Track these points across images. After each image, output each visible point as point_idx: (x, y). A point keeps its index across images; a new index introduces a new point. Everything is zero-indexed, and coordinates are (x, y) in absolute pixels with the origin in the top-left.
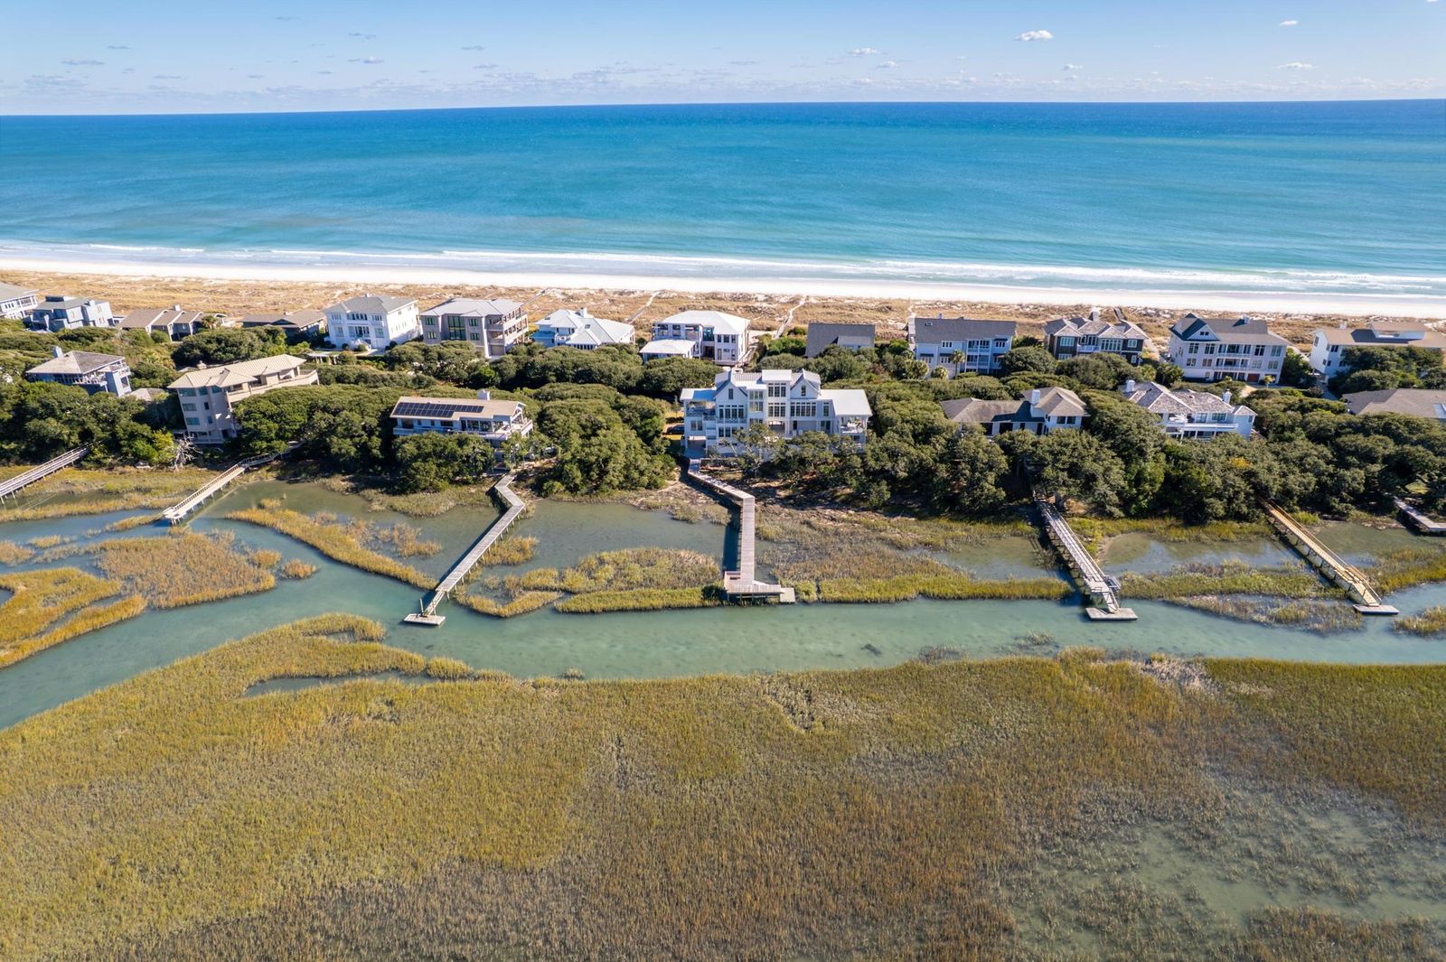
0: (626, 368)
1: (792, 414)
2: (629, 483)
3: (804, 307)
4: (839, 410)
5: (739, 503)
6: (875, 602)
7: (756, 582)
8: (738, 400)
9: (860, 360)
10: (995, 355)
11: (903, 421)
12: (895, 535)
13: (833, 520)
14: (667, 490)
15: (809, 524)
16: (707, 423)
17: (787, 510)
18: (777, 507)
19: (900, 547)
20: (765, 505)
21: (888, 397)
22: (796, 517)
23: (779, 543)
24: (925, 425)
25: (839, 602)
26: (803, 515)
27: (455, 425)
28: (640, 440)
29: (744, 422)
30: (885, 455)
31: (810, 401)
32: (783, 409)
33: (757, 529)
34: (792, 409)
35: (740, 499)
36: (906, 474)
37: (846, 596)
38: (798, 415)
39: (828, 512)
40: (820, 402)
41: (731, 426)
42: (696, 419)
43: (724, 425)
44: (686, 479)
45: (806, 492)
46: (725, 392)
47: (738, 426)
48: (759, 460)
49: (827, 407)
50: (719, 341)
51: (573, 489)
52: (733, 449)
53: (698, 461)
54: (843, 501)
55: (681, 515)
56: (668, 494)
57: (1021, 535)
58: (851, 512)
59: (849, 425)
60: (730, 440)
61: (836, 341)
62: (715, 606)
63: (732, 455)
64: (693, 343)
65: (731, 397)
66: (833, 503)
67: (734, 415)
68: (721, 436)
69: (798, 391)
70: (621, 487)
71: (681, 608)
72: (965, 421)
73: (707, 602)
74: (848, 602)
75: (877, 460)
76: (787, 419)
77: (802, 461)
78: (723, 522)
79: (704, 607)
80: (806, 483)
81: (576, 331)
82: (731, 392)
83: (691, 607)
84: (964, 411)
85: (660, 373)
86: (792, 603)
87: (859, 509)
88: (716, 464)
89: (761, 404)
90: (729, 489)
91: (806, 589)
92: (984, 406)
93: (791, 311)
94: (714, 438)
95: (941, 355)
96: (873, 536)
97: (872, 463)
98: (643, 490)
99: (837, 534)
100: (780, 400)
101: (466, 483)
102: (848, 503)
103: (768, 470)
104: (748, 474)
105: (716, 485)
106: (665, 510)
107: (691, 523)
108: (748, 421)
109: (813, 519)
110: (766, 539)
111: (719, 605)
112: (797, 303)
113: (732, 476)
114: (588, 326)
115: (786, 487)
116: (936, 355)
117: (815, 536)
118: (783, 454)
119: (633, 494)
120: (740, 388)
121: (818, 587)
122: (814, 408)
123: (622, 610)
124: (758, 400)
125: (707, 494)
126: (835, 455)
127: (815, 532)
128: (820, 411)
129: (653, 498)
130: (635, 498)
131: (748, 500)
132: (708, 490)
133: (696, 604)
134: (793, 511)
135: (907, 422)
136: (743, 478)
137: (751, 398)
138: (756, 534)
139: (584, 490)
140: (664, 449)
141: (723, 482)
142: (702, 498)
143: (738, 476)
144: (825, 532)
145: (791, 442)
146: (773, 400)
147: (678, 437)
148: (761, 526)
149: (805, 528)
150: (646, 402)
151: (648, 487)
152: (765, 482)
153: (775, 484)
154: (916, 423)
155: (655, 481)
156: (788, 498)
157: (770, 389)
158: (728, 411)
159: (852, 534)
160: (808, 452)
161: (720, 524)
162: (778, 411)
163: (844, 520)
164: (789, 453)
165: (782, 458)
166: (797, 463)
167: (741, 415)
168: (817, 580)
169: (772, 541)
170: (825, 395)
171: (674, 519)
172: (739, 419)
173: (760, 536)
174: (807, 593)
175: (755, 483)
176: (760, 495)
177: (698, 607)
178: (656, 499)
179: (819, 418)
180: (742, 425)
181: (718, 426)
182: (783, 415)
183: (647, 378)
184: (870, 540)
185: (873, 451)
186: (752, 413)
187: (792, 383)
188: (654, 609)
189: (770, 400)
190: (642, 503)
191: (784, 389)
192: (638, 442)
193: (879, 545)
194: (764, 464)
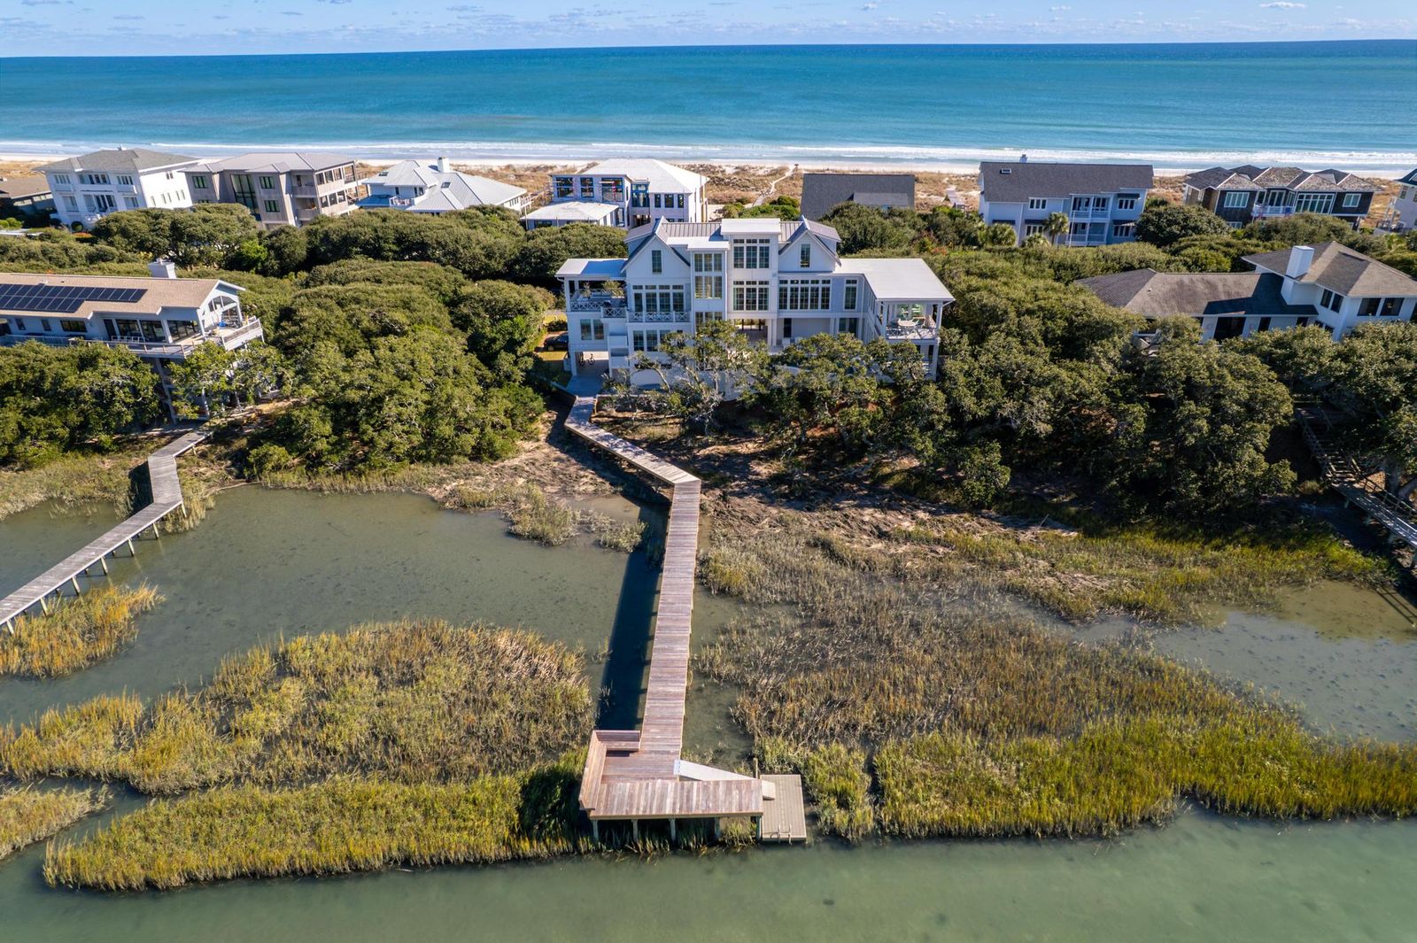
0: (488, 240)
1: (782, 306)
2: (434, 450)
3: (791, 178)
4: (882, 291)
5: (665, 493)
6: (1057, 834)
7: (686, 768)
8: (673, 274)
9: (896, 225)
10: (1117, 222)
11: (1019, 314)
12: (1039, 578)
13: (882, 535)
14: (516, 462)
15: (826, 546)
16: (611, 324)
17: (774, 511)
18: (751, 504)
19: (1063, 613)
20: (724, 498)
21: (968, 273)
22: (794, 528)
23: (755, 603)
24: (1071, 322)
25: (944, 835)
26: (810, 522)
27: (91, 330)
28: (473, 357)
29: (685, 319)
30: (998, 382)
31: (820, 276)
32: (764, 294)
33: (703, 562)
34: (782, 293)
35: (669, 485)
36: (1049, 428)
37: (964, 814)
38: (794, 307)
39: (868, 514)
40: (839, 278)
41: (658, 327)
42: (591, 316)
43: (644, 327)
44: (563, 439)
45: (814, 467)
46: (645, 257)
47: (672, 327)
48: (713, 397)
49: (855, 288)
50: (658, 205)
51: (313, 463)
52: (662, 377)
53: (590, 400)
54: (897, 488)
55: (526, 525)
56: (516, 470)
57: (1349, 578)
58: (921, 515)
59: (901, 322)
60: (653, 357)
61: (851, 198)
62: (554, 857)
63: (656, 387)
64: (613, 208)
65: (657, 267)
66: (882, 494)
67: (665, 307)
68: (638, 347)
69: (795, 253)
70: (414, 457)
71: (444, 865)
72: (1149, 313)
73: (525, 846)
74: (971, 836)
75: (980, 395)
76: (771, 315)
77: (807, 398)
78: (624, 543)
79: (519, 860)
80: (813, 445)
81: (427, 191)
82: (656, 256)
83: (476, 864)
84: (1143, 291)
85: (545, 247)
86: (798, 843)
87: (939, 509)
88: (624, 405)
89: (719, 280)
90: (645, 461)
91: (839, 784)
92: (1181, 284)
93: (773, 184)
94: (624, 353)
95: (1027, 221)
96: (990, 580)
97: (969, 402)
98: (463, 464)
99: (898, 574)
100: (758, 274)
101: (99, 449)
102: (912, 492)
103: (732, 419)
104: (693, 429)
105: (619, 451)
106: (498, 512)
107: (549, 544)
108: (693, 317)
109: (836, 535)
110: (723, 592)
111: (565, 854)
112: (782, 175)
113: (657, 431)
114: (447, 185)
115: (772, 455)
116: (1019, 222)
117: (846, 582)
118: (765, 383)
119: (440, 471)
120: (674, 249)
121: (871, 769)
122: (826, 291)
123: (255, 877)
124: (714, 274)
125: (598, 473)
126: (881, 386)
127: (844, 573)
128: (838, 297)
129: (479, 482)
130: (442, 481)
131: (686, 487)
132: (602, 462)
133: (491, 849)
134: (790, 513)
135: (1030, 312)
136: (682, 435)
137: (698, 269)
138: (700, 578)
139: (335, 461)
140: (519, 375)
141: (635, 443)
142: (588, 480)
143: (669, 429)
144: (867, 568)
145: (782, 360)
146: (744, 274)
147: (560, 356)
148: (713, 552)
149: (819, 561)
150: (508, 291)
151: (477, 454)
152: (726, 443)
153: (748, 447)
154: (1050, 315)
155: (491, 443)
156: (776, 479)
157: (738, 253)
158: (651, 298)
159: (937, 575)
160: (819, 380)
161: (616, 547)
162: (752, 297)
163: (908, 537)
164: (779, 381)
165: (763, 391)
166: (795, 405)
167: (679, 306)
168: (865, 739)
169: (739, 598)
170: (848, 266)
171: (511, 534)
172: (673, 314)
173: (709, 582)
174: (844, 802)
175: (706, 445)
176: (713, 474)
177: (499, 863)
178: (486, 484)
179: (836, 313)
180: (681, 325)
181: (632, 328)
182: (763, 306)
183: (524, 256)
184: (984, 593)
185: (968, 374)
186: (700, 303)
187: (783, 240)
188: (357, 871)
189: (735, 275)
190: (453, 493)
191: (765, 253)
192: (467, 364)
193: (1007, 605)
194: (722, 404)
